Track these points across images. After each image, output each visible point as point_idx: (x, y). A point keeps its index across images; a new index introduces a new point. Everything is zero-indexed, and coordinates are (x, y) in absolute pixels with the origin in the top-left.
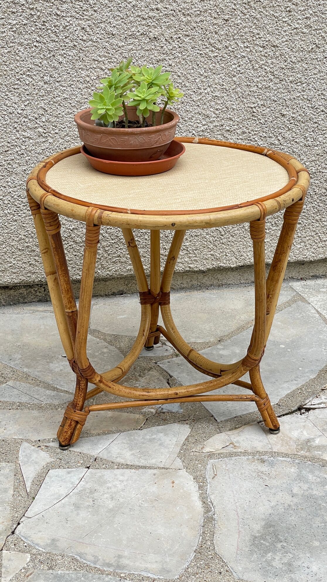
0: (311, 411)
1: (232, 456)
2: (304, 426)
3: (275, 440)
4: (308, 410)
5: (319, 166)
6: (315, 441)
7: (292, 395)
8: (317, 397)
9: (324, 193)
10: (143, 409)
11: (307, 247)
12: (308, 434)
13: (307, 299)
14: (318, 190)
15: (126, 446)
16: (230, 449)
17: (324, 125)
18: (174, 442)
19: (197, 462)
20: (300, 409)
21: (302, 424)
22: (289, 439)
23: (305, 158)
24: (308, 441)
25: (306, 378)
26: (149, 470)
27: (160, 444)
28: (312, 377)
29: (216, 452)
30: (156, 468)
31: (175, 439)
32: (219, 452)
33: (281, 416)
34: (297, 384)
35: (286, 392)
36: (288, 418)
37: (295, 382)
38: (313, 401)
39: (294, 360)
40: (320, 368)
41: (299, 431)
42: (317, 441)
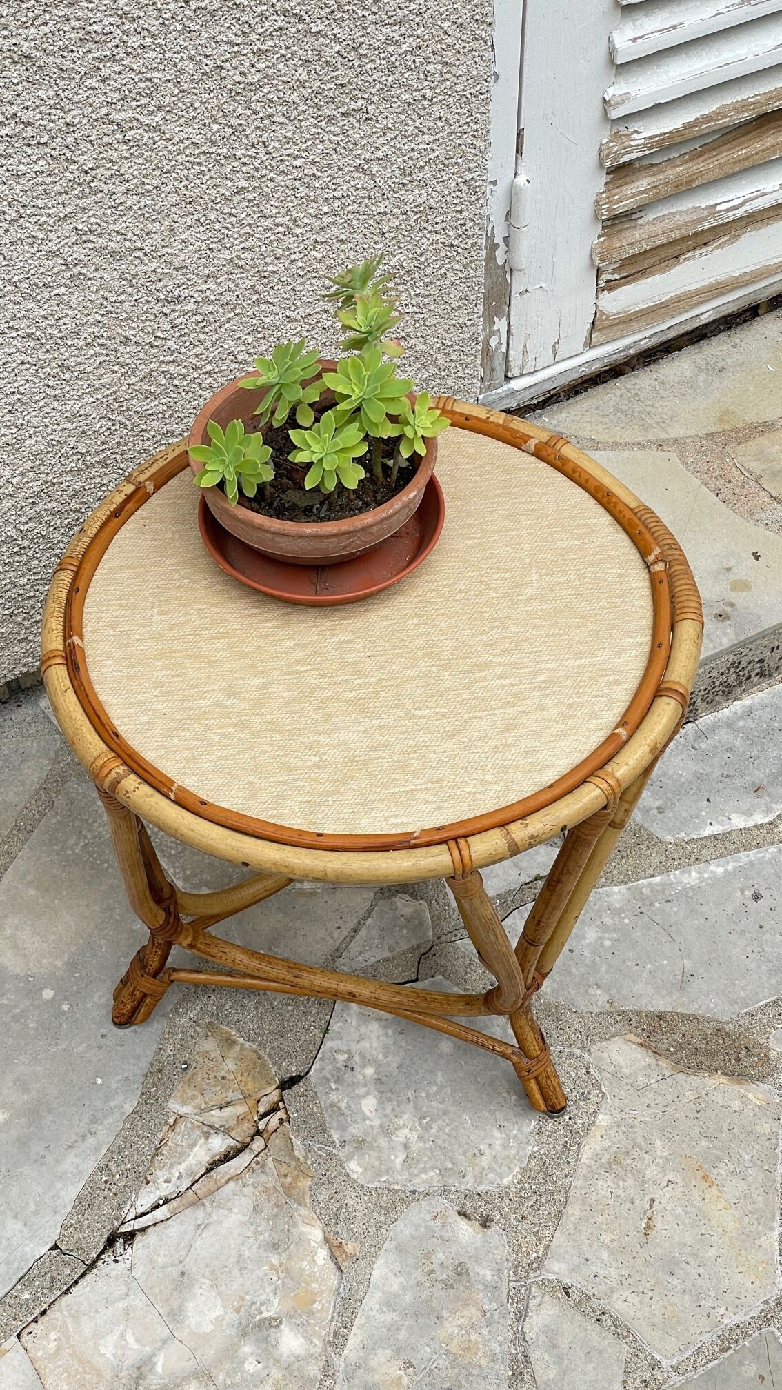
0: (138, 1238)
2: (126, 1312)
4: (130, 1236)
5: (47, 474)
6: (154, 1366)
7: (84, 1203)
8: (148, 1183)
9: (77, 520)
12: (137, 1341)
14: (61, 518)
17: (35, 390)
20: (111, 1242)
21: (121, 1305)
22: (95, 1380)
23: (6, 472)
24: (141, 1371)
25: (117, 1115)
28: (129, 1108)
33: (71, 1287)
34: (97, 1148)
35: (71, 1192)
36: (88, 1289)
37: (91, 1141)
38: (138, 1203)
39: (80, 1049)
40: (144, 1065)
41: (115, 1337)
42: (159, 1368)
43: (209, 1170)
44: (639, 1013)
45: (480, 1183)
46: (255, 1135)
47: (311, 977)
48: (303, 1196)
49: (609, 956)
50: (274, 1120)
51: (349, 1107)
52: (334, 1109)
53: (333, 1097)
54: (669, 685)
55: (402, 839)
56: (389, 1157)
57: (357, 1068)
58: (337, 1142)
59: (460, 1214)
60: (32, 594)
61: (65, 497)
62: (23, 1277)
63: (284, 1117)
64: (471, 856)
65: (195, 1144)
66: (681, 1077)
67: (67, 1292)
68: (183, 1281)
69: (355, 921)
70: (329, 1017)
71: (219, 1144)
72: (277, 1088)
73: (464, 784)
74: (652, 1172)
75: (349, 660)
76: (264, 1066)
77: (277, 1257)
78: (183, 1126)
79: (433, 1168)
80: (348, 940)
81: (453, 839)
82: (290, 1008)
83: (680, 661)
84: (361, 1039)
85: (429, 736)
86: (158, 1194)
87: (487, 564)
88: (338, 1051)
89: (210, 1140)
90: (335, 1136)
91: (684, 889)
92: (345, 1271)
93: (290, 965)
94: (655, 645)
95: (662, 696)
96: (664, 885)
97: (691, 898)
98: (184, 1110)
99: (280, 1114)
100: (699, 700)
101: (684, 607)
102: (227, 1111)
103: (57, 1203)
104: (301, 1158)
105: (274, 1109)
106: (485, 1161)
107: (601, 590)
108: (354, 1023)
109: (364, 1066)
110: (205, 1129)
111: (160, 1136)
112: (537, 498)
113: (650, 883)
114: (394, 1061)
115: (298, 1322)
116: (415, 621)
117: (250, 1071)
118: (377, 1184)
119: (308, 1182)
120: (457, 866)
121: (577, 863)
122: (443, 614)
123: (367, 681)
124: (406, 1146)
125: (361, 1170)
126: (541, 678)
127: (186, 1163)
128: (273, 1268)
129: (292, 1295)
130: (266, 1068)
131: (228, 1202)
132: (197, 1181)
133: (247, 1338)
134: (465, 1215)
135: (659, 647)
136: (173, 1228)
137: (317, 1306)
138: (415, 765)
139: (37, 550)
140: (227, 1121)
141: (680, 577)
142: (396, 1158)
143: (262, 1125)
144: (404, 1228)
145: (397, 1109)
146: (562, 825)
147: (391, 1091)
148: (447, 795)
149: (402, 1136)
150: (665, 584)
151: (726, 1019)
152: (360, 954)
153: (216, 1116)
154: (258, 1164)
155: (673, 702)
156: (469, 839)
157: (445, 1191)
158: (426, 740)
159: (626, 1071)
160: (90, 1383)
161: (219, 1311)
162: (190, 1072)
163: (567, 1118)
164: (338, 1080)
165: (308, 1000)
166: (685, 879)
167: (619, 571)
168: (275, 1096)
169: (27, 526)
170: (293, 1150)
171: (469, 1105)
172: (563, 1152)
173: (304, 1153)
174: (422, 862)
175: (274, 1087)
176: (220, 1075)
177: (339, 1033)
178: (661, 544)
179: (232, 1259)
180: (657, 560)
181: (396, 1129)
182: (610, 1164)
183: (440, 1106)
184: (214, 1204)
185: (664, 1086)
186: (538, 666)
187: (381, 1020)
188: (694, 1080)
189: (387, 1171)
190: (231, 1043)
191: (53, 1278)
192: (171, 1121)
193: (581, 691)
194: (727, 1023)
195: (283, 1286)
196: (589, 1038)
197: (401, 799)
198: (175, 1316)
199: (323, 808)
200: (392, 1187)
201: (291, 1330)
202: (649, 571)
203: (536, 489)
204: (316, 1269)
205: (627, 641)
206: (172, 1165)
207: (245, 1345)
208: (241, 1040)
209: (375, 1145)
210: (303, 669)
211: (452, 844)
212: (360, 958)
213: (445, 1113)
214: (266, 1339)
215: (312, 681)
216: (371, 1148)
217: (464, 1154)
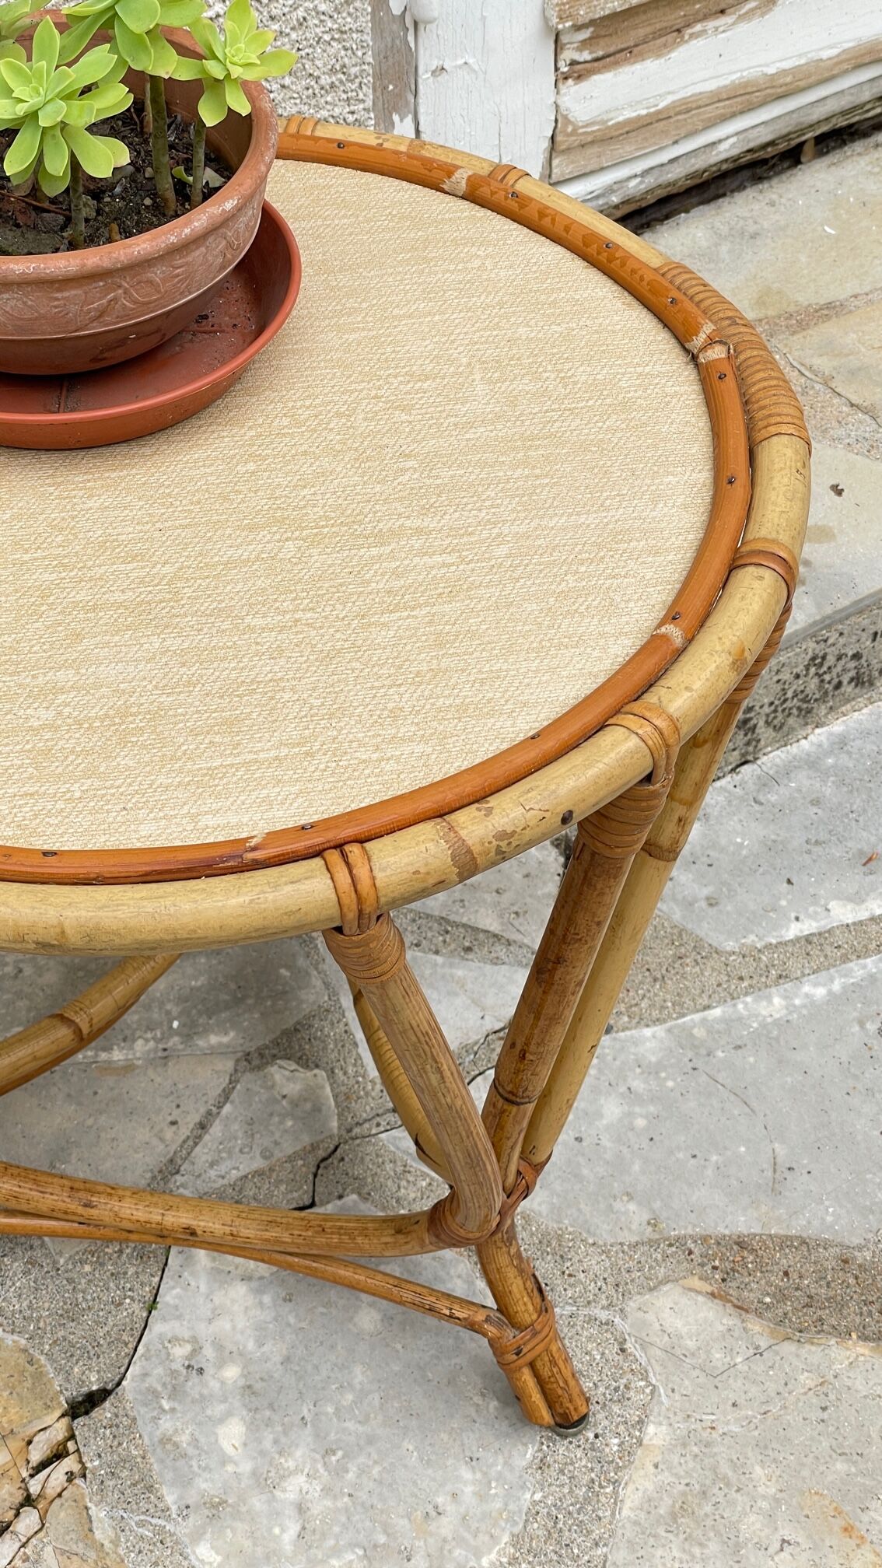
44: (705, 1239)
46: (22, 1505)
47: (114, 1204)
49: (645, 1143)
50: (57, 1475)
51: (195, 1442)
52: (168, 1447)
53: (166, 1425)
54: (759, 546)
55: (227, 851)
56: (270, 1530)
57: (209, 1370)
58: (174, 1508)
63: (76, 1468)
64: (374, 878)
66: (788, 1348)
69: (203, 1110)
70: (157, 1279)
72: (63, 1416)
73: (355, 745)
74: (752, 1525)
75: (121, 538)
76: (39, 1376)
79: (353, 1545)
80: (190, 1143)
81: (335, 847)
82: (87, 1268)
83: (775, 504)
84: (216, 1314)
85: (282, 662)
87: (388, 368)
88: (175, 1340)
90: (170, 1499)
91: (763, 1025)
93: (76, 1185)
94: (721, 479)
95: (745, 565)
96: (727, 1021)
97: (777, 1039)
99: (69, 1464)
100: (761, 723)
101: (770, 415)
104: (106, 1543)
105: (58, 1454)
106: (446, 1526)
107: (608, 401)
108: (203, 1288)
109: (221, 1364)
112: (477, 263)
113: (704, 1020)
114: (275, 1350)
116: (251, 467)
117: (14, 1388)
120: (345, 900)
121: (594, 915)
122: (305, 453)
123: (155, 571)
124: (301, 1509)
125: (219, 1559)
126: (504, 550)
130: (45, 1380)
135: (730, 482)
138: (254, 715)
141: (758, 367)
142: (283, 1531)
143: (34, 1487)
145: (283, 1440)
146: (562, 809)
147: (271, 1406)
148: (322, 766)
149: (293, 1488)
150: (730, 382)
151: (856, 1241)
152: (212, 1165)
155: (768, 574)
156: (368, 845)
158: (276, 668)
159: (691, 1344)
163: (591, 1435)
164: (175, 1392)
165: (121, 1251)
166: (763, 1009)
167: (639, 370)
168: (59, 1431)
170: (91, 1530)
171: (414, 1423)
172: (587, 1500)
173: (111, 1533)
174: (270, 897)
175: (58, 1413)
177: (176, 1307)
178: (715, 318)
180: (711, 342)
181: (282, 1478)
182: (674, 1516)
183: (361, 1429)
185: (759, 1366)
186: (496, 531)
187: (250, 1278)
188: (811, 1353)
193: (583, 569)
194: (860, 1248)
196: (620, 1288)
197: (225, 781)
199: (60, 805)
202: (697, 366)
203: (474, 249)
205: (666, 480)
209: (243, 1509)
210: (26, 557)
211: (334, 856)
212: (212, 1173)
213: (371, 1440)
215: (46, 576)
216: (236, 1515)
217: (408, 1516)
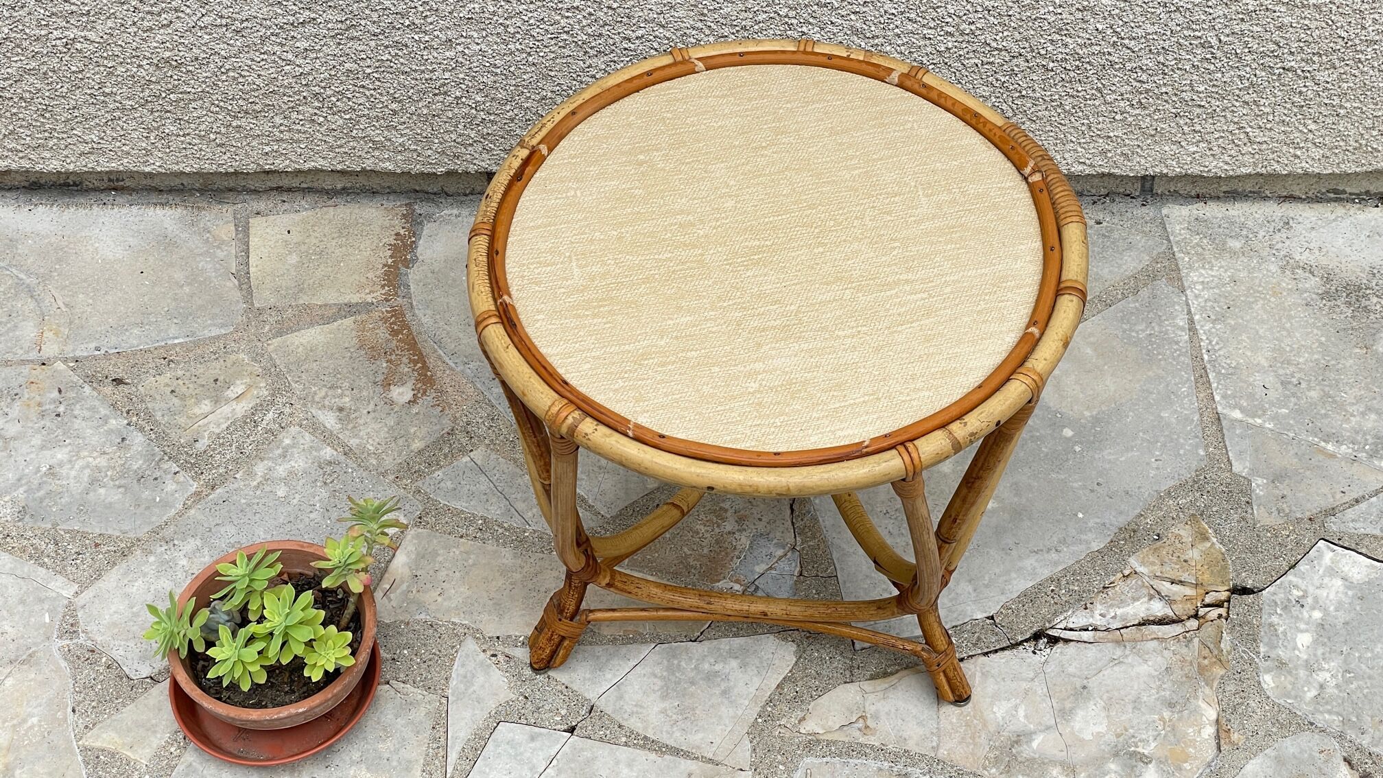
0: (1061, 644)
1: (851, 753)
2: (1026, 692)
3: (954, 720)
4: (1054, 640)
6: (1031, 740)
7: (1029, 597)
8: (1086, 608)
10: (719, 581)
11: (1211, 152)
12: (1026, 716)
13: (1184, 272)
15: (660, 683)
16: (855, 734)
18: (752, 690)
19: (779, 757)
20: (1036, 637)
21: (1024, 685)
22: (980, 727)
24: (1019, 739)
25: (1083, 547)
26: (682, 761)
27: (724, 693)
28: (1095, 546)
29: (825, 737)
30: (697, 758)
31: (757, 682)
32: (829, 737)
33: (990, 652)
34: (1056, 564)
35: (1022, 584)
36: (1003, 661)
37: (1054, 556)
38: (1071, 620)
39: (1075, 485)
40: (1122, 521)
41: (1010, 705)
42: (1035, 744)
43: (1140, 624)
45: (1376, 746)
46: (1192, 617)
48: (1213, 680)
50: (1214, 613)
51: (1285, 633)
52: (1272, 628)
53: (1275, 619)
56: (1303, 687)
57: (1307, 608)
58: (1262, 655)
59: (1345, 760)
60: (1203, 103)
61: (1272, 26)
62: (956, 627)
63: (1224, 614)
65: (1138, 599)
67: (986, 654)
68: (1082, 692)
69: (1361, 494)
70: (1300, 557)
71: (1159, 609)
72: (1227, 590)
76: (1225, 568)
77: (1170, 714)
78: (1134, 582)
79: (1338, 714)
80: (1347, 505)
82: (1269, 534)
84: (1321, 587)
86: (1091, 620)
88: (1296, 587)
89: (1152, 602)
90: (1262, 649)
92: (1223, 752)
98: (1140, 569)
99: (1222, 611)
102: (1176, 588)
103: (1006, 588)
104: (1225, 650)
105: (1219, 605)
108: (1321, 572)
109: (1313, 608)
110: (1152, 592)
111: (1112, 578)
114: (1343, 616)
115: (1165, 768)
117: (1211, 566)
118: (1282, 702)
119: (1222, 672)
124: (1322, 686)
125: (1273, 685)
127: (1124, 609)
128: (1162, 719)
129: (1169, 747)
130: (1227, 570)
131: (1147, 654)
132: (1127, 627)
133: (1116, 758)
134: (1350, 764)
136: (1092, 652)
137: (1187, 766)
139: (1225, 65)
140: (1174, 595)
142: (1309, 691)
143: (1202, 612)
144: (1290, 746)
145: (1327, 655)
147: (1329, 639)
149: (1322, 677)
152: (1353, 521)
153: (1166, 587)
154: (1186, 638)
157: (1341, 736)
160: (975, 727)
161: (1102, 728)
162: (1159, 544)
164: (1285, 608)
168: (1224, 595)
169: (1227, 39)
170: (1220, 642)
173: (1229, 648)
175: (1226, 588)
176: (1183, 557)
177: (1304, 573)
179: (1130, 697)
181: (1320, 670)
183: (1368, 670)
184: (1134, 650)
187: (1346, 580)
189: (1296, 697)
190: (1205, 538)
191: (979, 639)
192: (1127, 572)
195: (1165, 737)
198: (1064, 714)
200: (1294, 710)
201: (1156, 772)
204: (1198, 739)
206: (1112, 606)
207: (1113, 762)
208: (1215, 540)
209: (1294, 672)
212: (1351, 525)
213: (1370, 677)
214: (1133, 767)
216: (1290, 673)
217: (1372, 717)
